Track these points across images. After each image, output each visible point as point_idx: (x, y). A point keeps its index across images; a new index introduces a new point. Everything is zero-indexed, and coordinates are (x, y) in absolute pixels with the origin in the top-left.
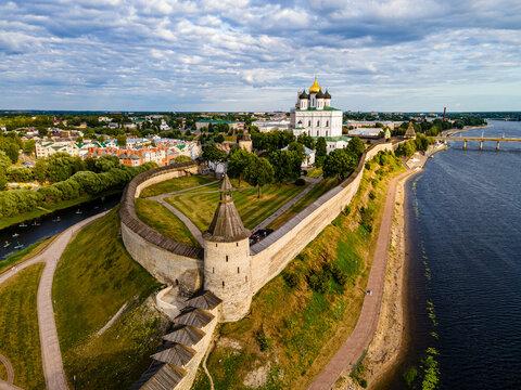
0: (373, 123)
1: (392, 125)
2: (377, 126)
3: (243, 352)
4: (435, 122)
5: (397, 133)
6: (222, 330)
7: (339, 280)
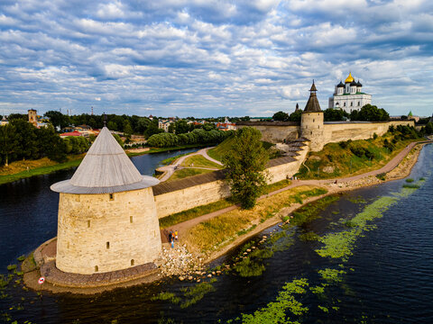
3: (321, 161)
6: (310, 154)
7: (370, 158)
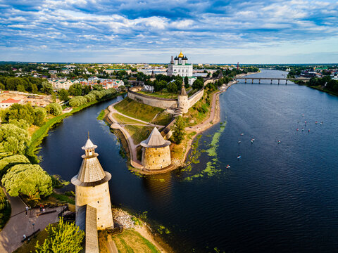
0: (202, 71)
1: (212, 71)
2: (205, 72)
3: (189, 118)
4: (233, 70)
5: (215, 76)
7: (204, 112)
